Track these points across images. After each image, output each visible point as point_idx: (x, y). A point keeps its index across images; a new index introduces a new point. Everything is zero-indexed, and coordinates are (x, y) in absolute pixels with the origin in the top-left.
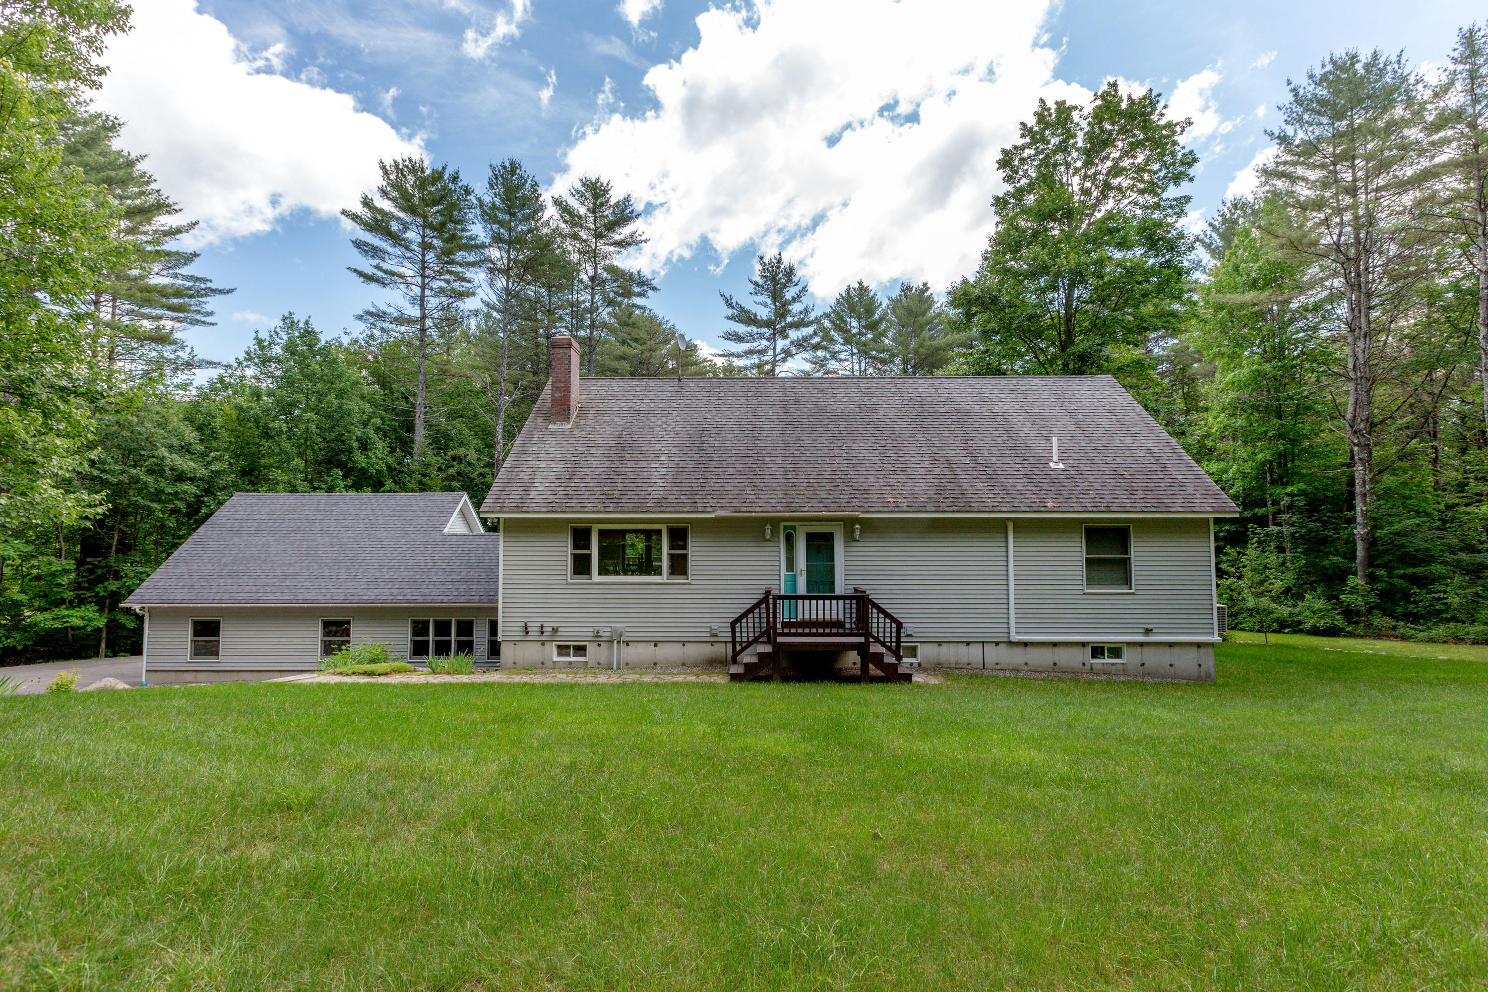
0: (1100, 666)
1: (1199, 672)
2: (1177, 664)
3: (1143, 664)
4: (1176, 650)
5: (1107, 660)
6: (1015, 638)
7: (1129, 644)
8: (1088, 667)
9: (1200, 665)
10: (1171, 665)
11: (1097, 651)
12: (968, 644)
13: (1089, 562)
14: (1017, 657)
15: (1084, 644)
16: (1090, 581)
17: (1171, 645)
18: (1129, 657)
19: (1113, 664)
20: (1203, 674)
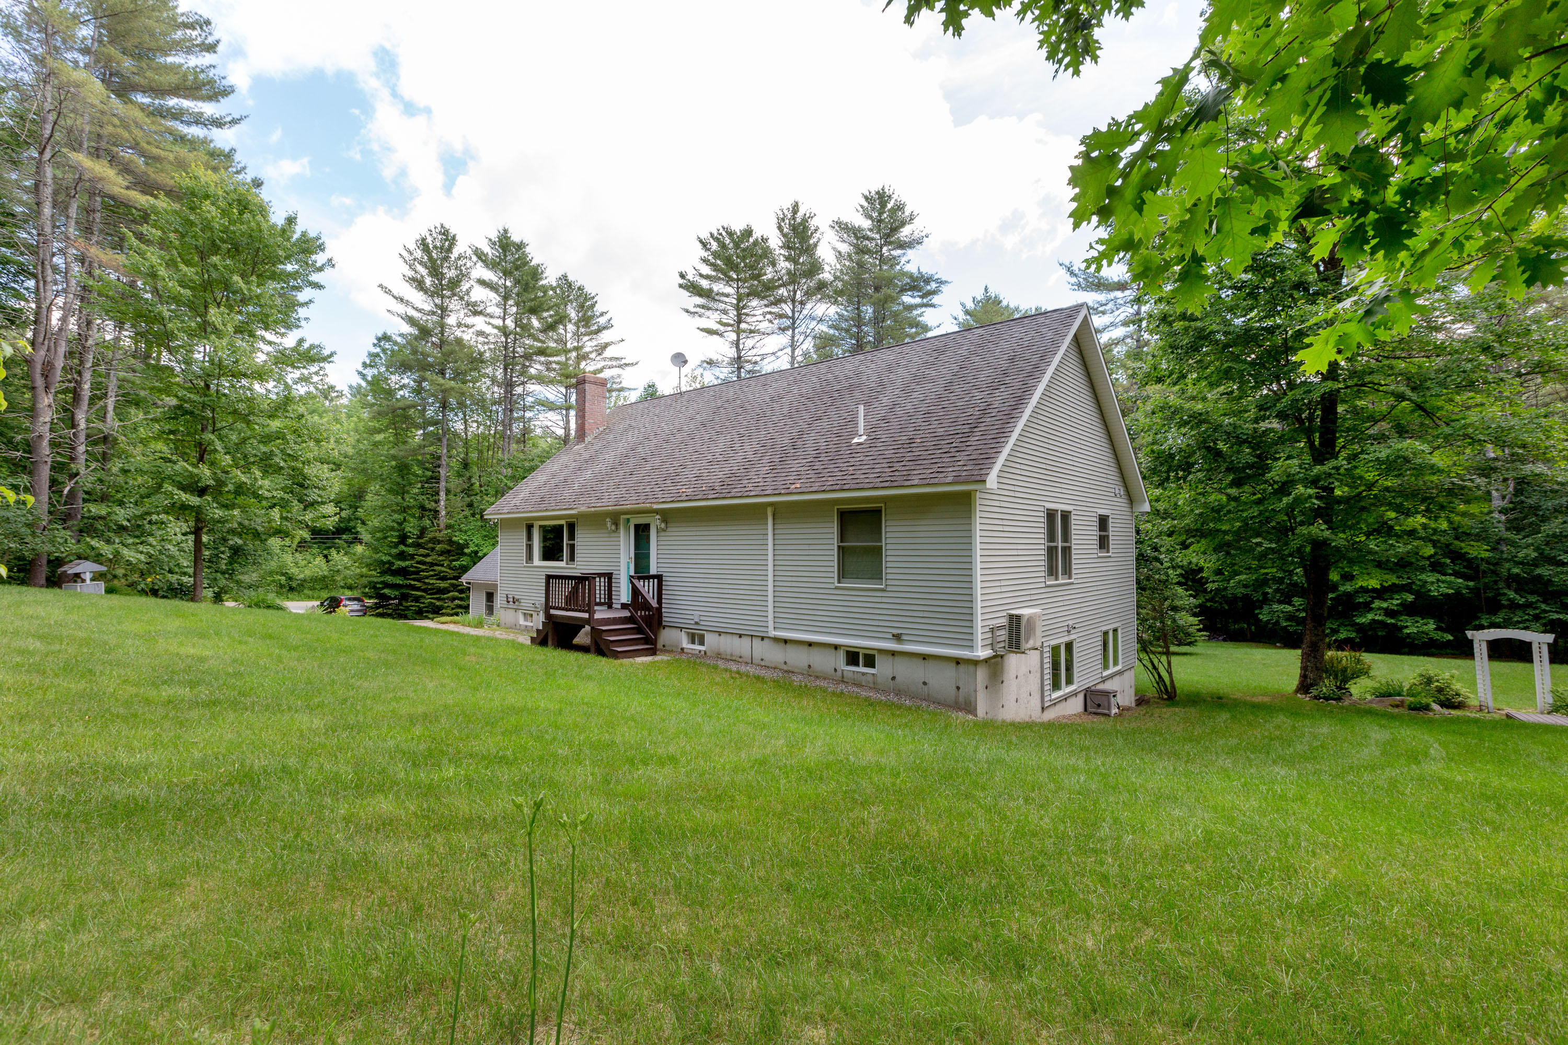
0: (851, 675)
1: (957, 697)
2: (931, 682)
3: (893, 678)
4: (930, 664)
5: (862, 669)
6: (773, 633)
7: (881, 651)
8: (839, 673)
9: (958, 688)
10: (925, 683)
11: (853, 657)
12: (740, 636)
13: (843, 551)
14: (775, 655)
15: (836, 647)
16: (843, 574)
17: (925, 657)
18: (883, 668)
19: (863, 674)
20: (961, 699)
